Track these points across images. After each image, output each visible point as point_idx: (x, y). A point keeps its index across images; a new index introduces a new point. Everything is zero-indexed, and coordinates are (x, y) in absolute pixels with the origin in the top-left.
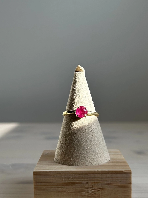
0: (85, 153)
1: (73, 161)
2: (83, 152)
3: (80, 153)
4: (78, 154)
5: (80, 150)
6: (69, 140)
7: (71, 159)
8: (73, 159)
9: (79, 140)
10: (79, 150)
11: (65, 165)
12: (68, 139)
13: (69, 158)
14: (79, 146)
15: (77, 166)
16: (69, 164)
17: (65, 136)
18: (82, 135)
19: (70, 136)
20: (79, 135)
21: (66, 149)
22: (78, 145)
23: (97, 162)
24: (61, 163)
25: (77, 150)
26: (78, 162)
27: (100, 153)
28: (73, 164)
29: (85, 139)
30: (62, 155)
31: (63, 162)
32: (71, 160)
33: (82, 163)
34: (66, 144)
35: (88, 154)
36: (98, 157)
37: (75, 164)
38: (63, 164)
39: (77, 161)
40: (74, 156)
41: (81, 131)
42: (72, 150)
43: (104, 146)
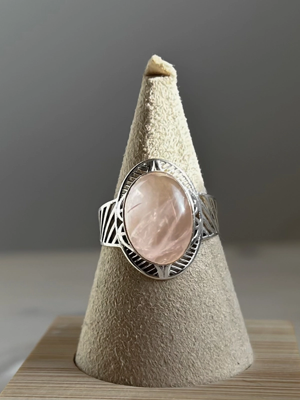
0: (166, 346)
2: (159, 342)
4: (144, 348)
5: (149, 335)
7: (121, 362)
9: (149, 305)
11: (102, 379)
14: (146, 322)
17: (107, 288)
21: (107, 330)
22: (144, 318)
23: (207, 374)
25: (142, 336)
26: (144, 374)
27: (215, 346)
29: (169, 300)
30: (96, 346)
33: (155, 379)
34: (107, 312)
35: (176, 348)
36: (209, 358)
37: (135, 379)
38: (97, 378)
42: (126, 335)
43: (235, 320)
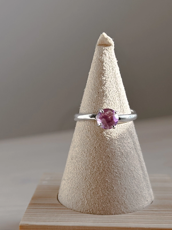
12: (82, 166)
15: (96, 214)
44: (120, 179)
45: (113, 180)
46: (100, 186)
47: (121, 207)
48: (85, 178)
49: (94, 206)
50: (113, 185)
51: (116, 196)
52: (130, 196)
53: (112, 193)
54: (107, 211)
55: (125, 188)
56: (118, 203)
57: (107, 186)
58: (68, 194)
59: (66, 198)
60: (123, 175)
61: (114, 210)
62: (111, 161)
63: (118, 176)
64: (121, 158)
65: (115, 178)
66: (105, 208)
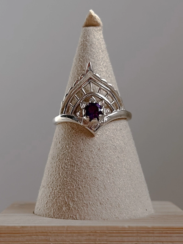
1: (75, 208)
3: (90, 193)
6: (66, 167)
8: (75, 206)
10: (88, 187)
12: (66, 164)
13: (66, 203)
15: (84, 219)
16: (67, 216)
18: (95, 154)
19: (68, 158)
20: (90, 155)
24: (49, 215)
28: (76, 216)
31: (54, 213)
32: (69, 208)
39: (84, 209)
40: (76, 199)
41: (94, 146)
44: (113, 178)
45: (104, 178)
46: (89, 185)
47: (115, 212)
48: (70, 176)
49: (80, 211)
50: (105, 184)
51: (109, 197)
52: (126, 199)
53: (103, 193)
54: (97, 215)
55: (119, 189)
56: (110, 206)
57: (97, 185)
58: (47, 201)
59: (45, 206)
60: (117, 172)
61: (106, 214)
62: (102, 154)
63: (111, 174)
64: (113, 152)
65: (107, 176)
66: (95, 211)
